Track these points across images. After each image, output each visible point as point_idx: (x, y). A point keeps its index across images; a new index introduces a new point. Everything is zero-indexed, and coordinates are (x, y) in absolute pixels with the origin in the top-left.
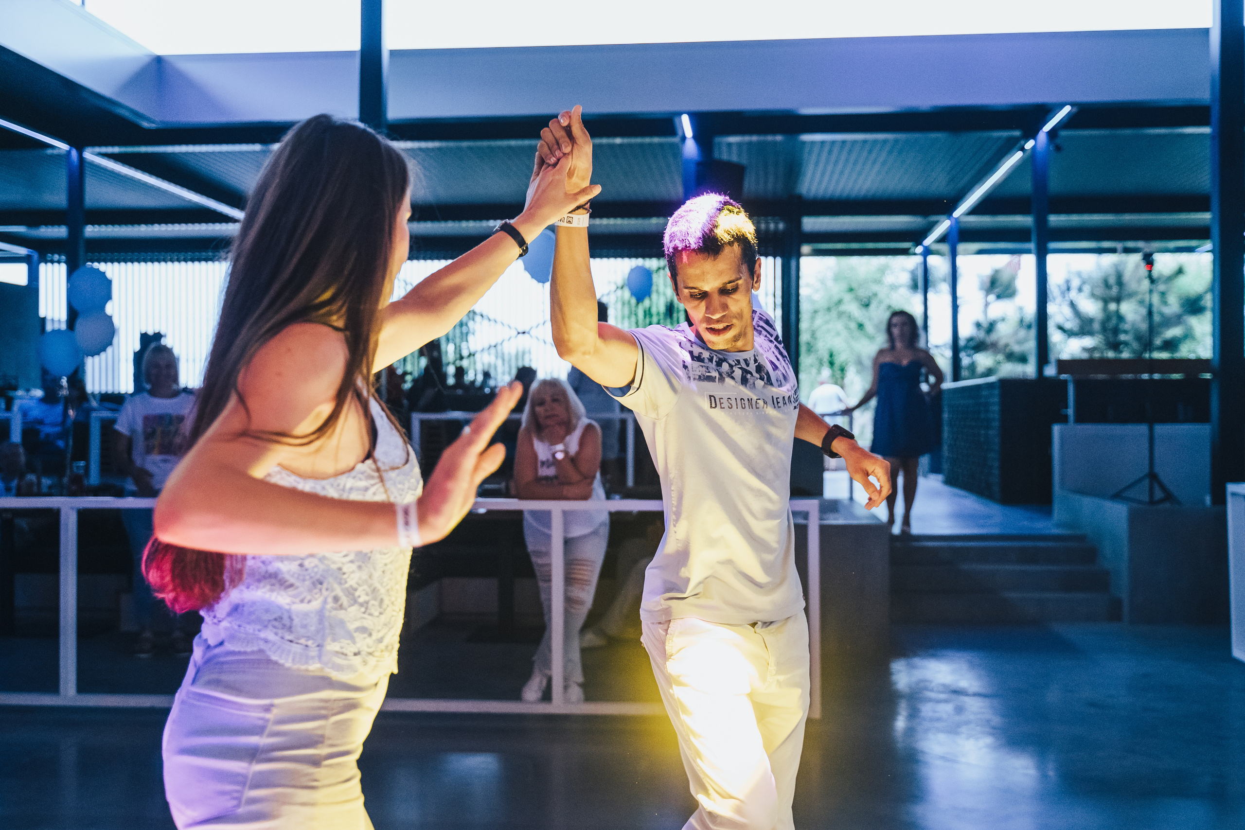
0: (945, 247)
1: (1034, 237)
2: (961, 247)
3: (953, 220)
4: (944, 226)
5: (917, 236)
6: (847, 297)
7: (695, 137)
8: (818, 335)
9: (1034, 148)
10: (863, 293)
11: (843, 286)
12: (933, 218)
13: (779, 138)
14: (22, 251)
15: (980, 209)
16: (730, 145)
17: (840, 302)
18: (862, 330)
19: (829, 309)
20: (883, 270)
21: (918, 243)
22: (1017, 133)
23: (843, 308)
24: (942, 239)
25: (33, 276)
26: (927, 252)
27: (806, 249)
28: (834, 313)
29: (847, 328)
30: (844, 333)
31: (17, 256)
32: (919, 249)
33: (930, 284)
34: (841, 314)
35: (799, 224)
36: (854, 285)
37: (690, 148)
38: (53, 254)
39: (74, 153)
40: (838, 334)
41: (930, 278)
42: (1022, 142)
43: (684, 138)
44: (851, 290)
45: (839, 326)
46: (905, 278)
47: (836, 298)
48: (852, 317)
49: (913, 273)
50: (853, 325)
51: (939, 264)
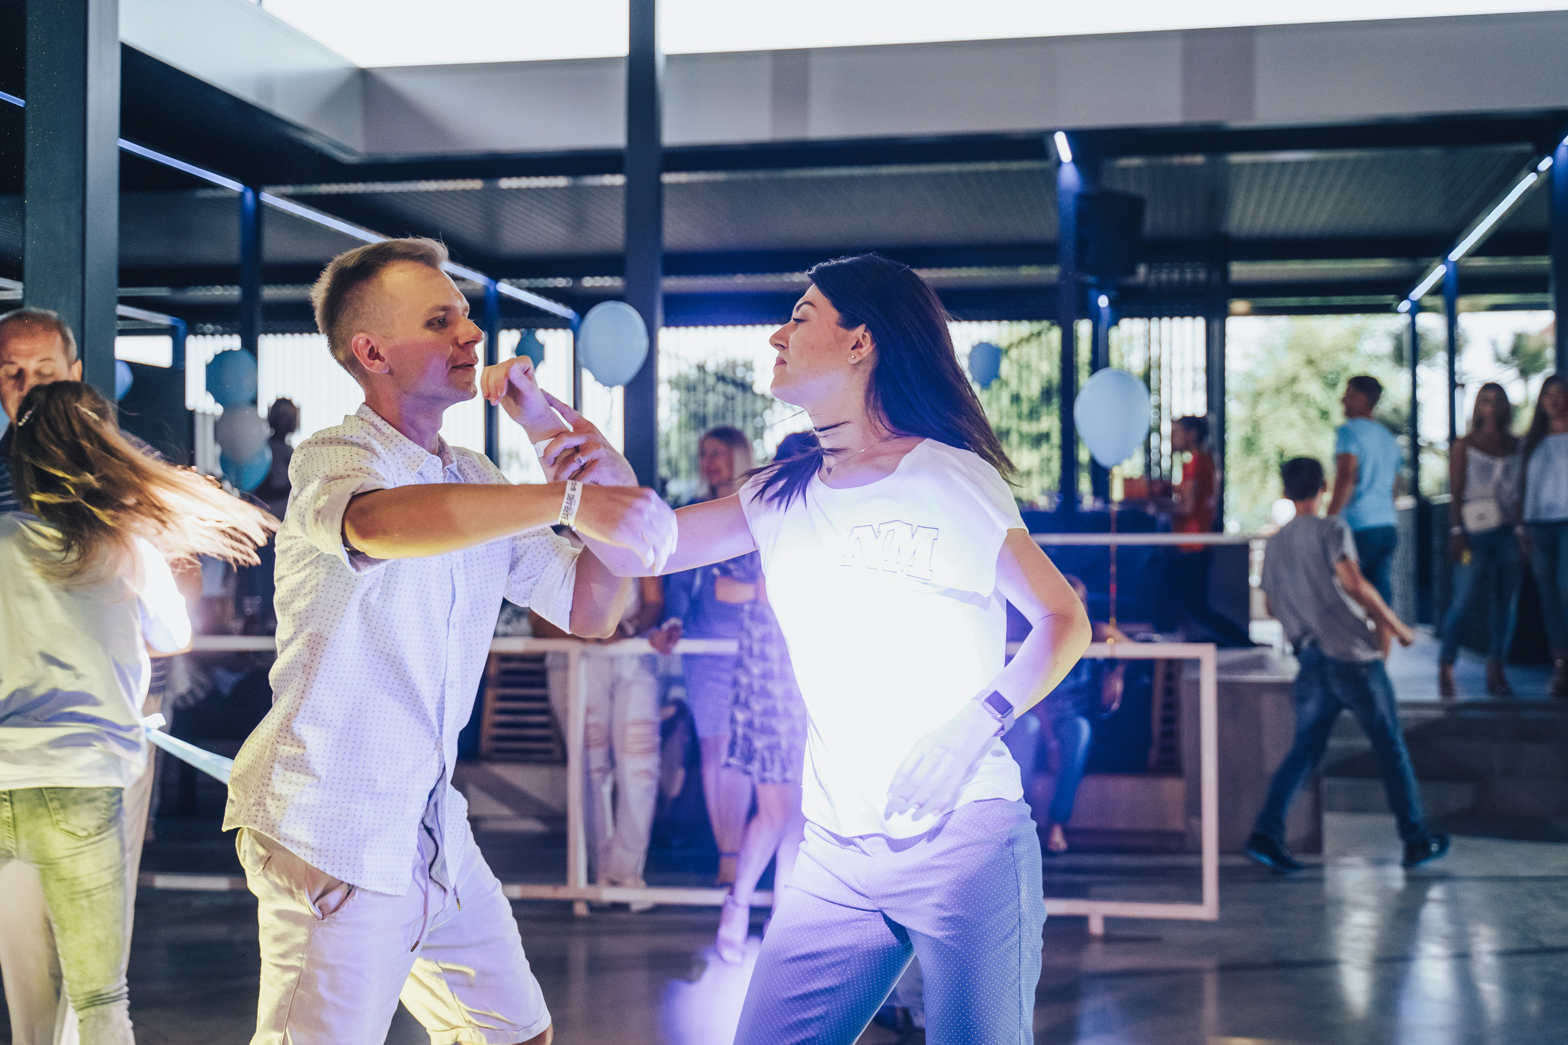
0: (1438, 301)
1: (1552, 286)
2: (1462, 303)
3: (1451, 266)
4: (1438, 273)
5: (1402, 286)
6: (1305, 373)
7: (1075, 160)
8: (1264, 426)
9: (1551, 168)
10: (1326, 366)
11: (1299, 357)
12: (1424, 262)
13: (1199, 159)
14: (164, 320)
15: (1485, 248)
16: (1125, 170)
17: (1294, 380)
18: (1326, 419)
19: (1278, 391)
20: (1357, 335)
21: (1404, 296)
22: (1527, 147)
23: (1299, 387)
24: (1435, 291)
25: (179, 353)
26: (1418, 308)
27: (1239, 305)
28: (1286, 397)
29: (1305, 417)
30: (1301, 424)
31: (158, 327)
32: (1405, 306)
33: (1421, 354)
34: (1296, 398)
35: (1225, 272)
36: (1315, 355)
37: (1069, 176)
38: (204, 324)
39: (249, 196)
40: (1291, 425)
41: (1422, 345)
42: (1535, 159)
43: (1059, 163)
44: (1310, 362)
45: (1293, 413)
46: (1387, 347)
47: (1288, 374)
48: (1311, 401)
49: (1398, 338)
50: (1314, 413)
51: (1432, 324)
